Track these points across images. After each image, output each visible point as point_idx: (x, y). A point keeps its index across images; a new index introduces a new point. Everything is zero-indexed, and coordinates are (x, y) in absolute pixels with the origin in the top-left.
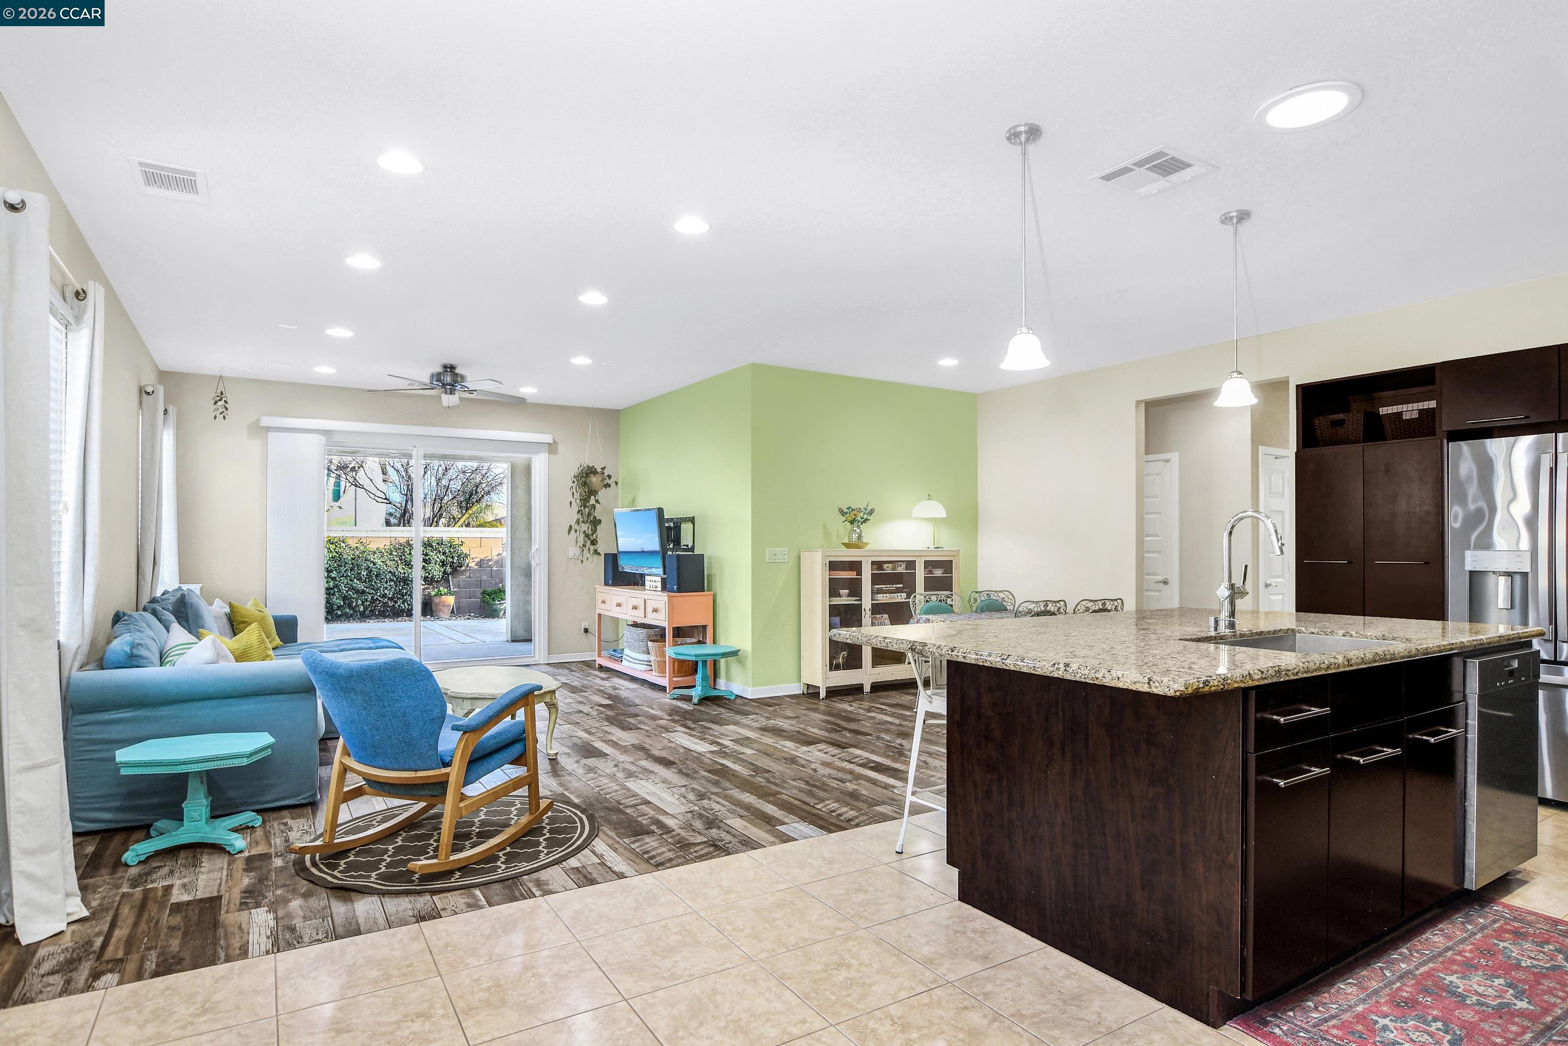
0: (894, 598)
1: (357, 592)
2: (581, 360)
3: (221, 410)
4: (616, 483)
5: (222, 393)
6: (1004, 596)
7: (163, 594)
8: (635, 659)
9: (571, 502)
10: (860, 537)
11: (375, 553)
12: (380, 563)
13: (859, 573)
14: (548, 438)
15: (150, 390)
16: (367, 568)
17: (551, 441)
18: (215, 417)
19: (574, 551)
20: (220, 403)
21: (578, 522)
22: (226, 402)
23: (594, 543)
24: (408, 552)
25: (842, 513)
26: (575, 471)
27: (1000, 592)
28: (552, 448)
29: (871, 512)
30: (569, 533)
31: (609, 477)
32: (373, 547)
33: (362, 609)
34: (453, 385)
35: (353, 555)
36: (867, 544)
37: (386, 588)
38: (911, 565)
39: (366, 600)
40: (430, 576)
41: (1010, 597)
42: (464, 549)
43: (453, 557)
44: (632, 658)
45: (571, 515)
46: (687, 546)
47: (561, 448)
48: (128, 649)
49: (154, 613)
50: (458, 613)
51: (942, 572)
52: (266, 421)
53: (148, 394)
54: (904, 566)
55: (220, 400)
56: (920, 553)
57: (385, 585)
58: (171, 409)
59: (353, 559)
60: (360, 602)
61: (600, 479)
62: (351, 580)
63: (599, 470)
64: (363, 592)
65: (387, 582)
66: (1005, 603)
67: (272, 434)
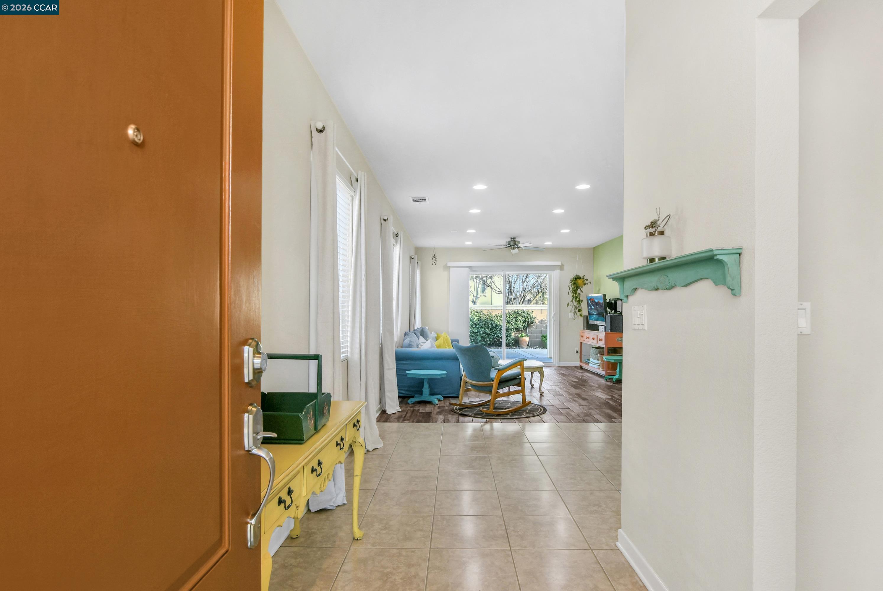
1: (487, 334)
2: (565, 231)
3: (434, 262)
4: (590, 282)
5: (435, 255)
7: (417, 329)
8: (594, 363)
9: (569, 292)
11: (494, 317)
12: (496, 321)
14: (559, 263)
15: (413, 257)
16: (491, 324)
17: (560, 265)
18: (433, 264)
19: (571, 315)
20: (435, 259)
21: (572, 301)
22: (436, 258)
23: (580, 311)
24: (508, 316)
26: (571, 278)
28: (561, 268)
30: (567, 306)
31: (587, 280)
32: (494, 314)
33: (489, 342)
34: (514, 246)
35: (485, 318)
37: (499, 333)
39: (491, 338)
40: (518, 328)
42: (534, 315)
43: (528, 319)
44: (593, 362)
45: (569, 298)
46: (619, 312)
47: (565, 268)
49: (415, 333)
50: (531, 346)
52: (449, 264)
53: (412, 258)
55: (434, 258)
57: (499, 332)
58: (419, 262)
59: (485, 319)
60: (488, 339)
61: (582, 281)
62: (485, 329)
63: (582, 277)
64: (490, 334)
65: (499, 330)
67: (451, 269)
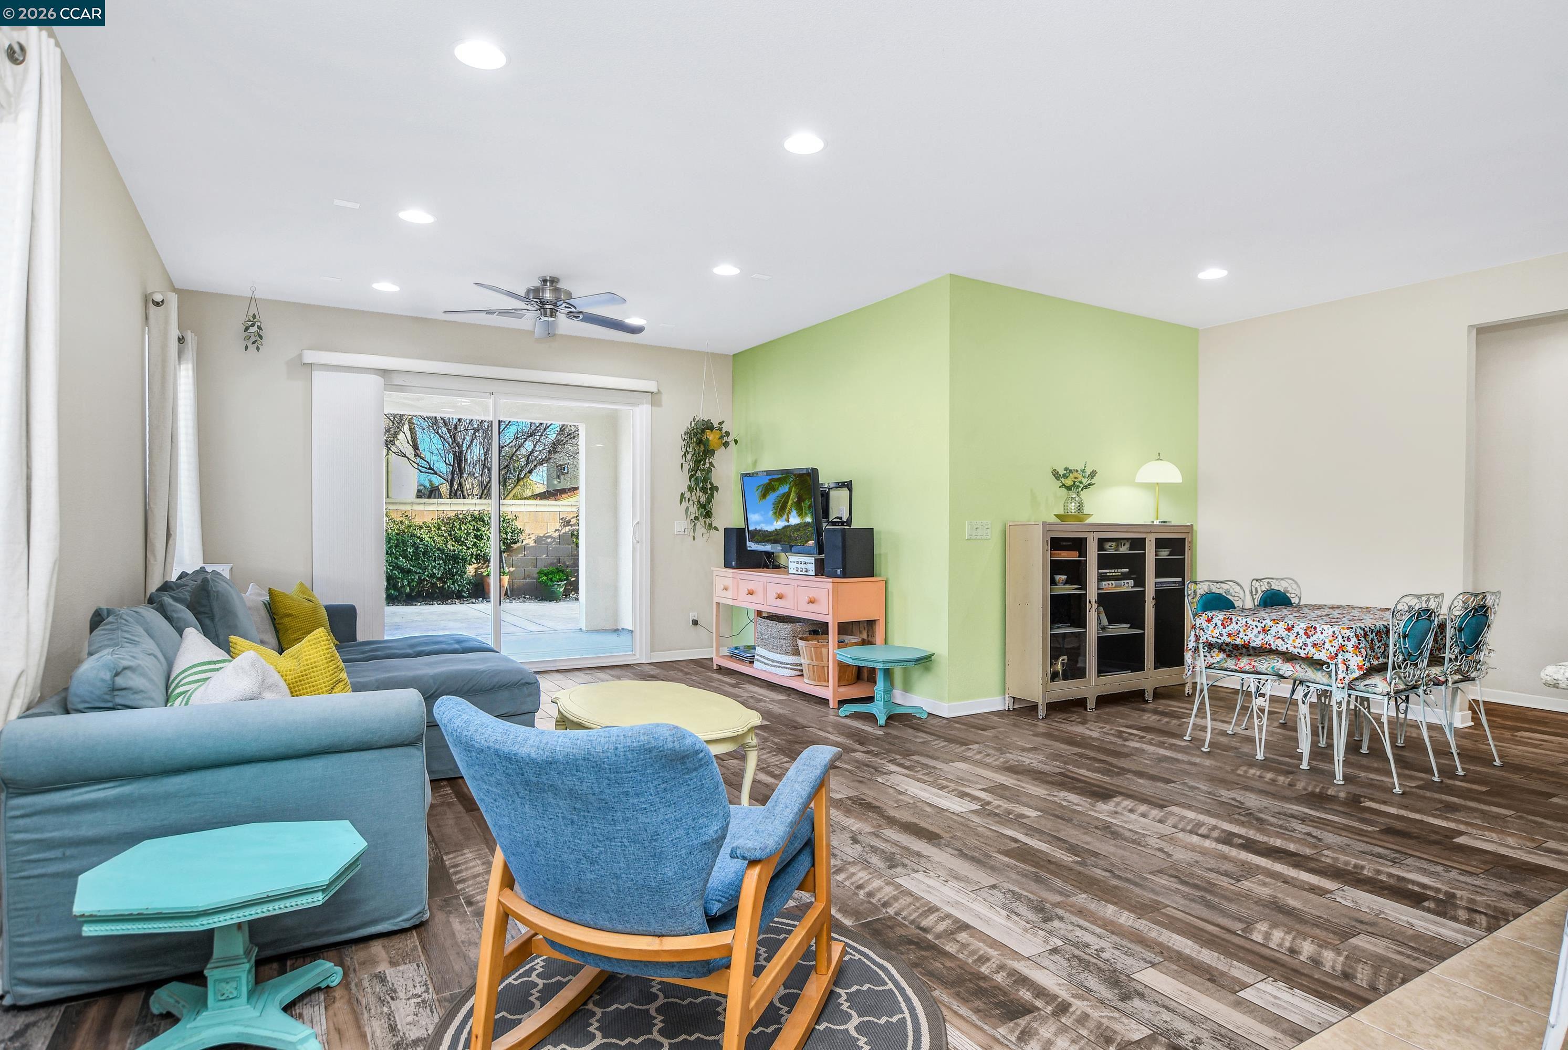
0: (1120, 586)
1: (403, 570)
2: (726, 270)
3: (253, 339)
4: (736, 442)
5: (254, 317)
6: (1287, 585)
7: (180, 578)
8: (773, 661)
10: (1080, 507)
11: (421, 528)
12: (427, 539)
13: (1083, 553)
14: (651, 386)
15: (158, 298)
16: (414, 545)
17: (655, 390)
18: (246, 348)
19: (681, 524)
20: (252, 330)
21: (690, 489)
22: (259, 328)
23: (708, 515)
24: (458, 527)
25: (1056, 475)
26: (685, 424)
27: (1282, 579)
28: (654, 397)
29: (1093, 474)
30: (681, 503)
31: (728, 434)
32: (418, 521)
33: (408, 590)
34: (555, 305)
35: (398, 530)
36: (1089, 515)
37: (435, 567)
38: (1138, 543)
39: (413, 580)
40: (482, 554)
41: (1295, 586)
42: (518, 524)
43: (506, 533)
44: (768, 659)
45: (680, 481)
46: (841, 518)
47: (665, 398)
48: (107, 676)
49: (163, 610)
50: (512, 596)
51: (1167, 553)
52: (310, 356)
53: (157, 304)
54: (1128, 545)
55: (253, 325)
56: (1149, 528)
57: (433, 564)
58: (189, 336)
59: (397, 534)
60: (406, 583)
61: (717, 437)
62: (396, 558)
63: (716, 425)
64: (409, 571)
65: (435, 561)
66: (1288, 595)
67: (317, 375)
